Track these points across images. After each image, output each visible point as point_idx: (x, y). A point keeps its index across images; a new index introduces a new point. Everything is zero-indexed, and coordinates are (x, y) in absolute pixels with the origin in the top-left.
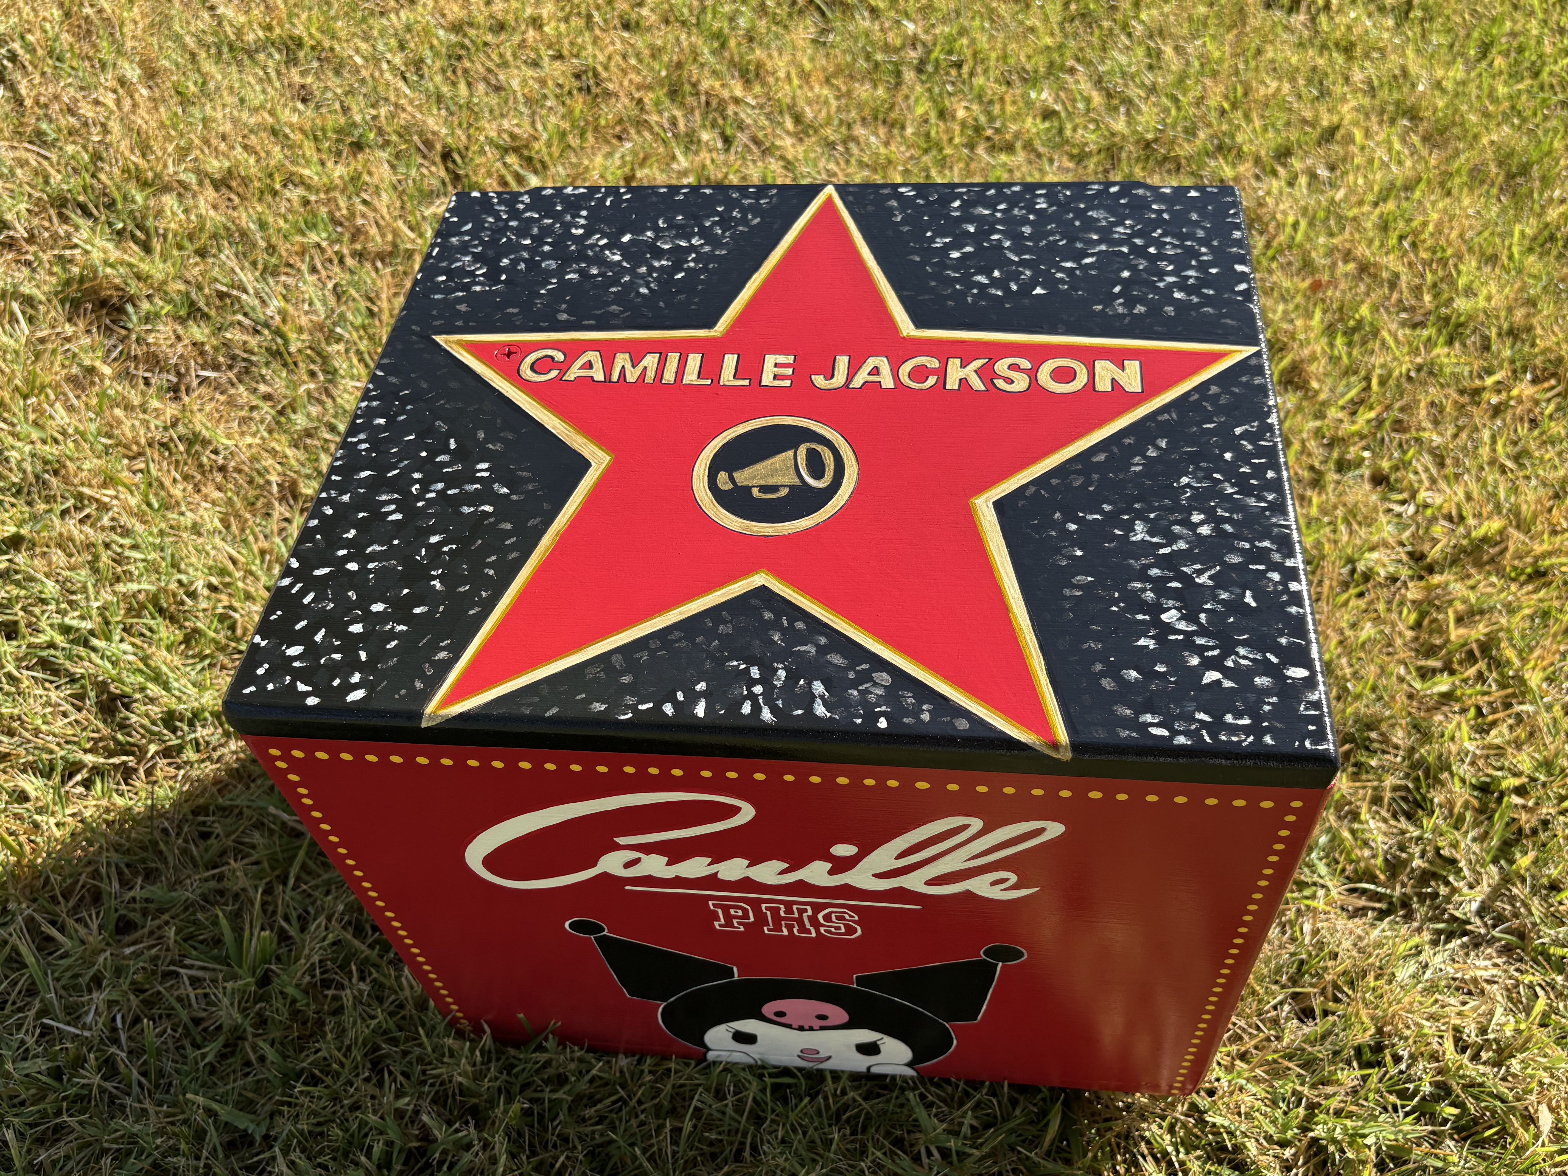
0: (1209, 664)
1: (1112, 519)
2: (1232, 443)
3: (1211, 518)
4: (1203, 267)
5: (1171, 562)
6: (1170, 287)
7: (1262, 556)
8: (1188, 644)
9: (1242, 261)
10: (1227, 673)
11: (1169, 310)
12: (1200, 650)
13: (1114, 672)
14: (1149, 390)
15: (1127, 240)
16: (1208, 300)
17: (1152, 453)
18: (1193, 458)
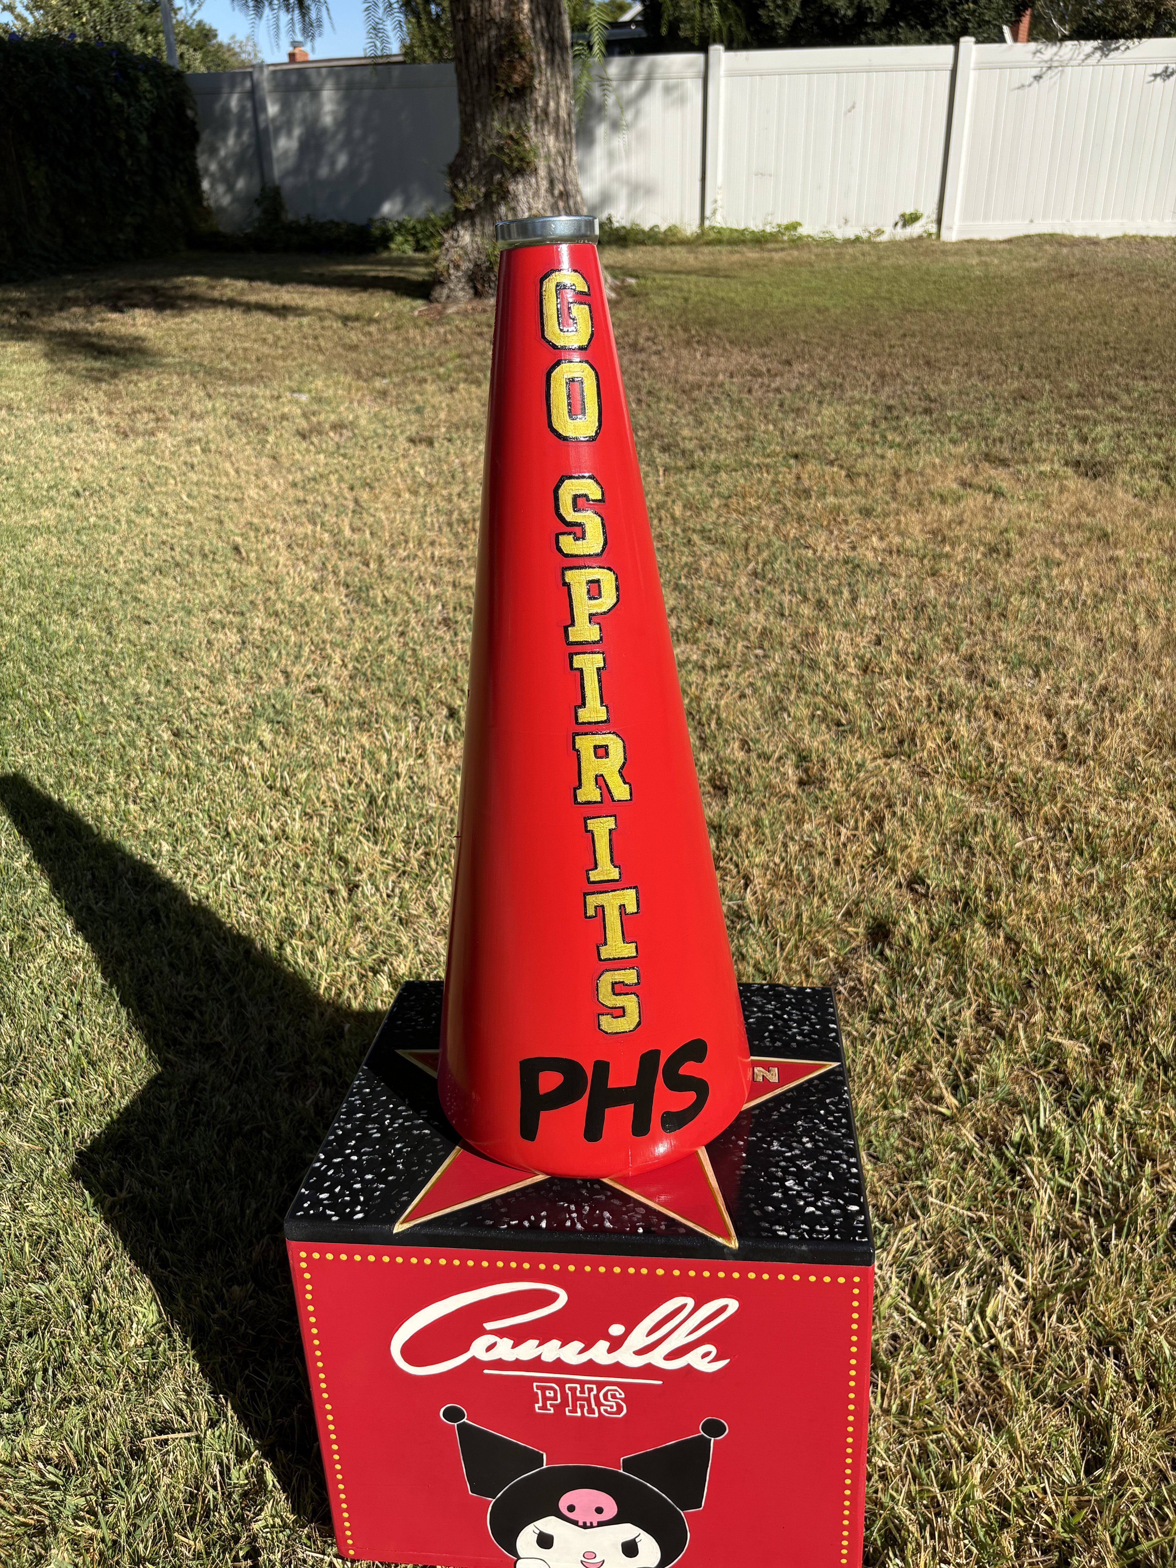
0: (808, 1204)
1: (761, 1140)
2: (825, 1107)
3: (812, 1139)
4: (812, 1025)
5: (792, 1160)
6: (794, 1034)
7: (838, 1157)
8: (799, 1195)
9: (834, 1022)
10: (817, 1208)
11: (794, 1045)
12: (804, 1198)
13: (761, 1208)
14: (782, 1081)
15: (772, 1012)
16: (814, 1041)
17: (783, 1110)
18: (804, 1113)
